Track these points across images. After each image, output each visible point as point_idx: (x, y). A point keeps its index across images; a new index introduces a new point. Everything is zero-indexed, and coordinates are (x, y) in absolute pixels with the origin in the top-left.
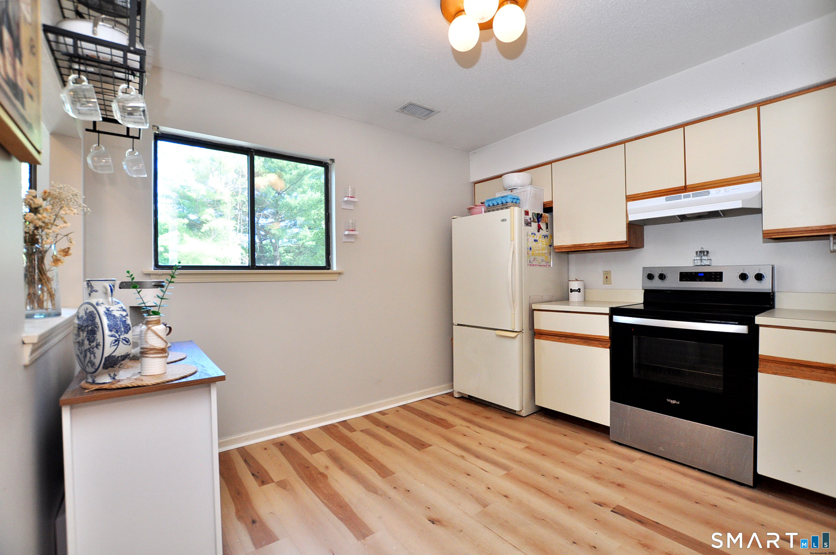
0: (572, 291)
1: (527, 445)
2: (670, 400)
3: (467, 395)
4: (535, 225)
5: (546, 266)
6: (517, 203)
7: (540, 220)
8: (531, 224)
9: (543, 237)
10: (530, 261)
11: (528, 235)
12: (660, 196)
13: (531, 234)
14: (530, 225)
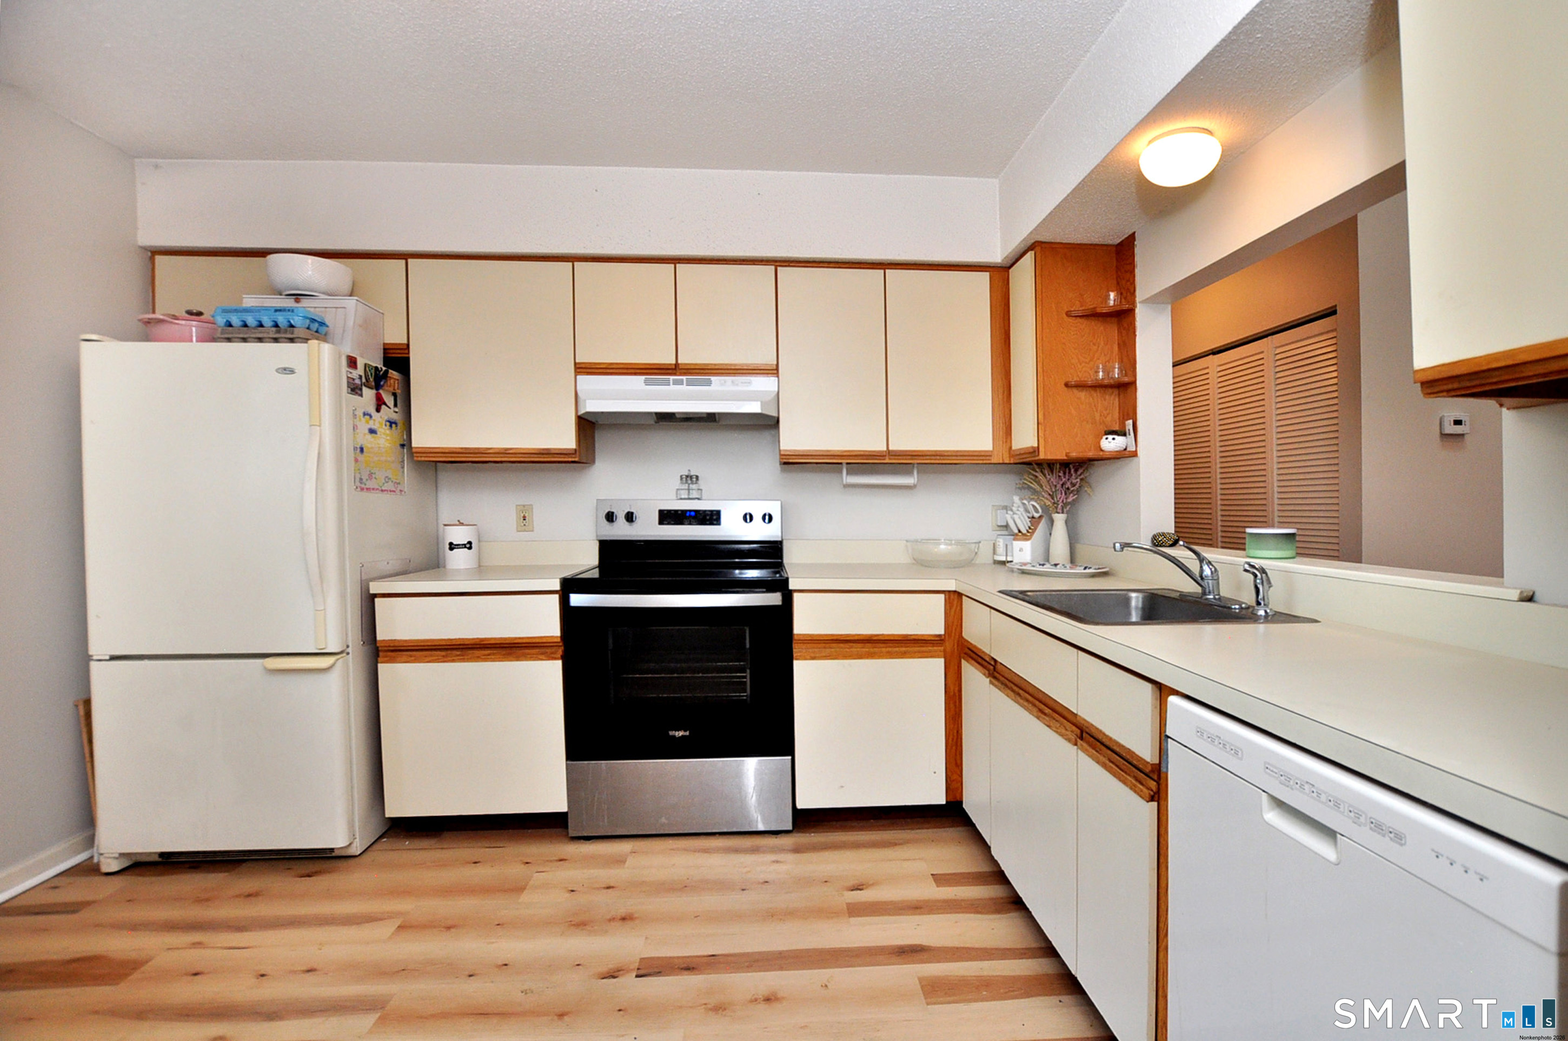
0: (452, 547)
1: (398, 922)
2: (674, 732)
3: (155, 853)
4: (369, 394)
5: (394, 491)
6: (321, 334)
7: (382, 383)
8: (361, 390)
9: (388, 424)
10: (361, 479)
11: (355, 416)
12: (635, 374)
13: (362, 415)
14: (359, 392)
